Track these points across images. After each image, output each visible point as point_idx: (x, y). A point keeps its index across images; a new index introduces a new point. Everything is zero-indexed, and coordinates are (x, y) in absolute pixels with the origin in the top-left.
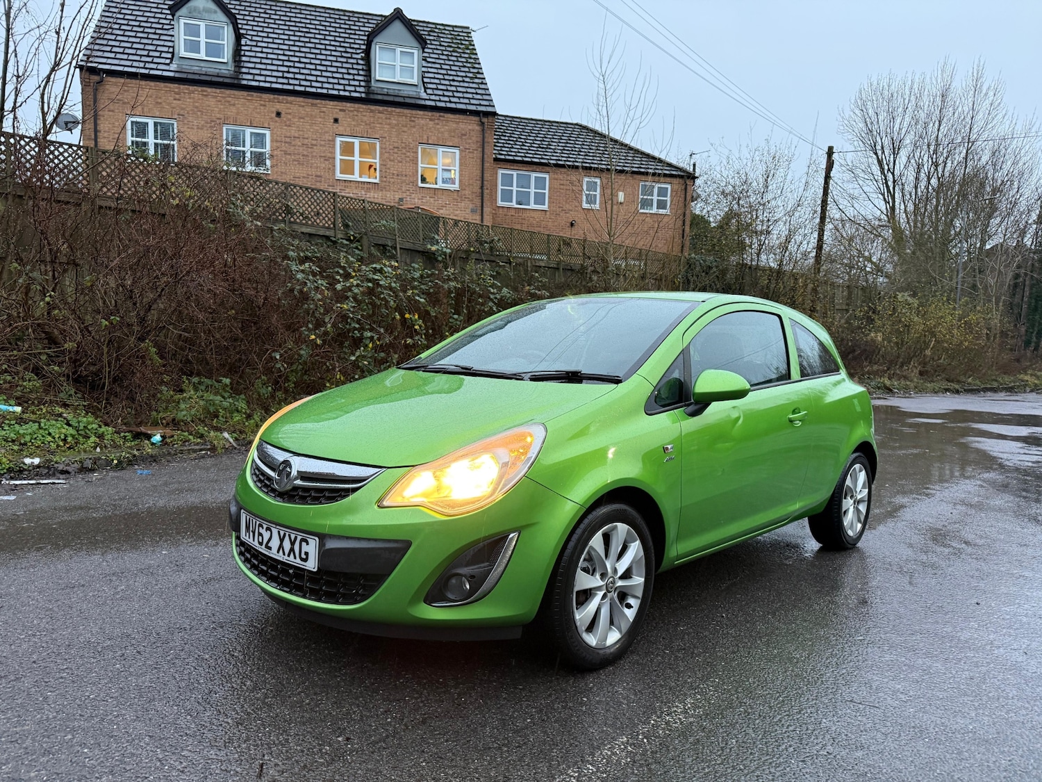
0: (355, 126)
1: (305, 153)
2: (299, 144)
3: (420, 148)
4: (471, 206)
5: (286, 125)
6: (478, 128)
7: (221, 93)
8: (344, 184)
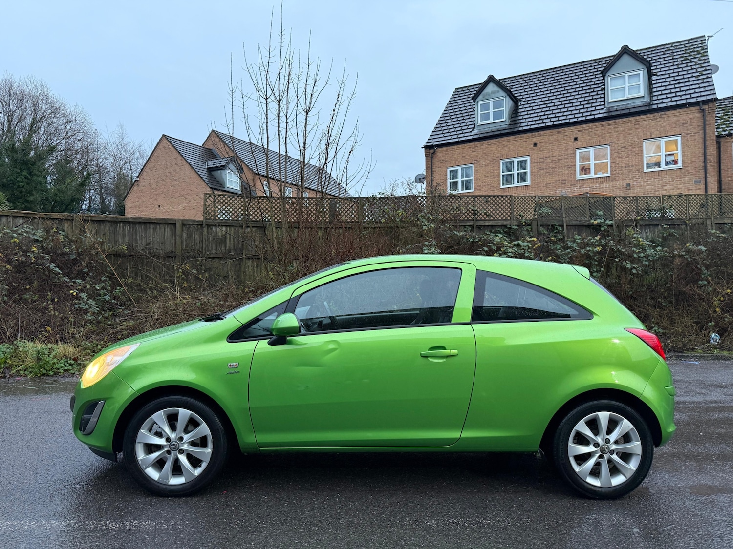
0: (590, 139)
1: (554, 166)
2: (550, 161)
3: (644, 143)
4: (694, 179)
5: (540, 151)
6: (698, 115)
7: (499, 141)
8: (582, 182)
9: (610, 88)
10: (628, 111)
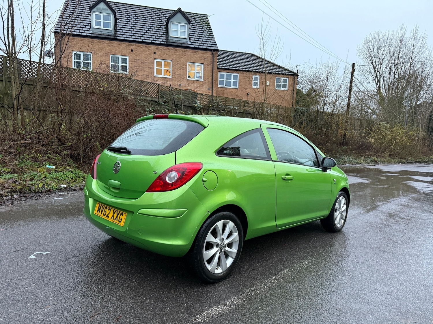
0: (162, 55)
1: (142, 66)
2: (140, 62)
3: (188, 64)
4: (208, 87)
5: (135, 55)
6: (211, 56)
7: (109, 42)
8: (157, 78)
9: (171, 29)
10: (180, 45)
